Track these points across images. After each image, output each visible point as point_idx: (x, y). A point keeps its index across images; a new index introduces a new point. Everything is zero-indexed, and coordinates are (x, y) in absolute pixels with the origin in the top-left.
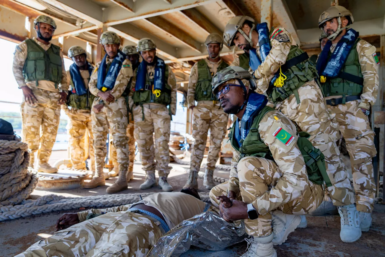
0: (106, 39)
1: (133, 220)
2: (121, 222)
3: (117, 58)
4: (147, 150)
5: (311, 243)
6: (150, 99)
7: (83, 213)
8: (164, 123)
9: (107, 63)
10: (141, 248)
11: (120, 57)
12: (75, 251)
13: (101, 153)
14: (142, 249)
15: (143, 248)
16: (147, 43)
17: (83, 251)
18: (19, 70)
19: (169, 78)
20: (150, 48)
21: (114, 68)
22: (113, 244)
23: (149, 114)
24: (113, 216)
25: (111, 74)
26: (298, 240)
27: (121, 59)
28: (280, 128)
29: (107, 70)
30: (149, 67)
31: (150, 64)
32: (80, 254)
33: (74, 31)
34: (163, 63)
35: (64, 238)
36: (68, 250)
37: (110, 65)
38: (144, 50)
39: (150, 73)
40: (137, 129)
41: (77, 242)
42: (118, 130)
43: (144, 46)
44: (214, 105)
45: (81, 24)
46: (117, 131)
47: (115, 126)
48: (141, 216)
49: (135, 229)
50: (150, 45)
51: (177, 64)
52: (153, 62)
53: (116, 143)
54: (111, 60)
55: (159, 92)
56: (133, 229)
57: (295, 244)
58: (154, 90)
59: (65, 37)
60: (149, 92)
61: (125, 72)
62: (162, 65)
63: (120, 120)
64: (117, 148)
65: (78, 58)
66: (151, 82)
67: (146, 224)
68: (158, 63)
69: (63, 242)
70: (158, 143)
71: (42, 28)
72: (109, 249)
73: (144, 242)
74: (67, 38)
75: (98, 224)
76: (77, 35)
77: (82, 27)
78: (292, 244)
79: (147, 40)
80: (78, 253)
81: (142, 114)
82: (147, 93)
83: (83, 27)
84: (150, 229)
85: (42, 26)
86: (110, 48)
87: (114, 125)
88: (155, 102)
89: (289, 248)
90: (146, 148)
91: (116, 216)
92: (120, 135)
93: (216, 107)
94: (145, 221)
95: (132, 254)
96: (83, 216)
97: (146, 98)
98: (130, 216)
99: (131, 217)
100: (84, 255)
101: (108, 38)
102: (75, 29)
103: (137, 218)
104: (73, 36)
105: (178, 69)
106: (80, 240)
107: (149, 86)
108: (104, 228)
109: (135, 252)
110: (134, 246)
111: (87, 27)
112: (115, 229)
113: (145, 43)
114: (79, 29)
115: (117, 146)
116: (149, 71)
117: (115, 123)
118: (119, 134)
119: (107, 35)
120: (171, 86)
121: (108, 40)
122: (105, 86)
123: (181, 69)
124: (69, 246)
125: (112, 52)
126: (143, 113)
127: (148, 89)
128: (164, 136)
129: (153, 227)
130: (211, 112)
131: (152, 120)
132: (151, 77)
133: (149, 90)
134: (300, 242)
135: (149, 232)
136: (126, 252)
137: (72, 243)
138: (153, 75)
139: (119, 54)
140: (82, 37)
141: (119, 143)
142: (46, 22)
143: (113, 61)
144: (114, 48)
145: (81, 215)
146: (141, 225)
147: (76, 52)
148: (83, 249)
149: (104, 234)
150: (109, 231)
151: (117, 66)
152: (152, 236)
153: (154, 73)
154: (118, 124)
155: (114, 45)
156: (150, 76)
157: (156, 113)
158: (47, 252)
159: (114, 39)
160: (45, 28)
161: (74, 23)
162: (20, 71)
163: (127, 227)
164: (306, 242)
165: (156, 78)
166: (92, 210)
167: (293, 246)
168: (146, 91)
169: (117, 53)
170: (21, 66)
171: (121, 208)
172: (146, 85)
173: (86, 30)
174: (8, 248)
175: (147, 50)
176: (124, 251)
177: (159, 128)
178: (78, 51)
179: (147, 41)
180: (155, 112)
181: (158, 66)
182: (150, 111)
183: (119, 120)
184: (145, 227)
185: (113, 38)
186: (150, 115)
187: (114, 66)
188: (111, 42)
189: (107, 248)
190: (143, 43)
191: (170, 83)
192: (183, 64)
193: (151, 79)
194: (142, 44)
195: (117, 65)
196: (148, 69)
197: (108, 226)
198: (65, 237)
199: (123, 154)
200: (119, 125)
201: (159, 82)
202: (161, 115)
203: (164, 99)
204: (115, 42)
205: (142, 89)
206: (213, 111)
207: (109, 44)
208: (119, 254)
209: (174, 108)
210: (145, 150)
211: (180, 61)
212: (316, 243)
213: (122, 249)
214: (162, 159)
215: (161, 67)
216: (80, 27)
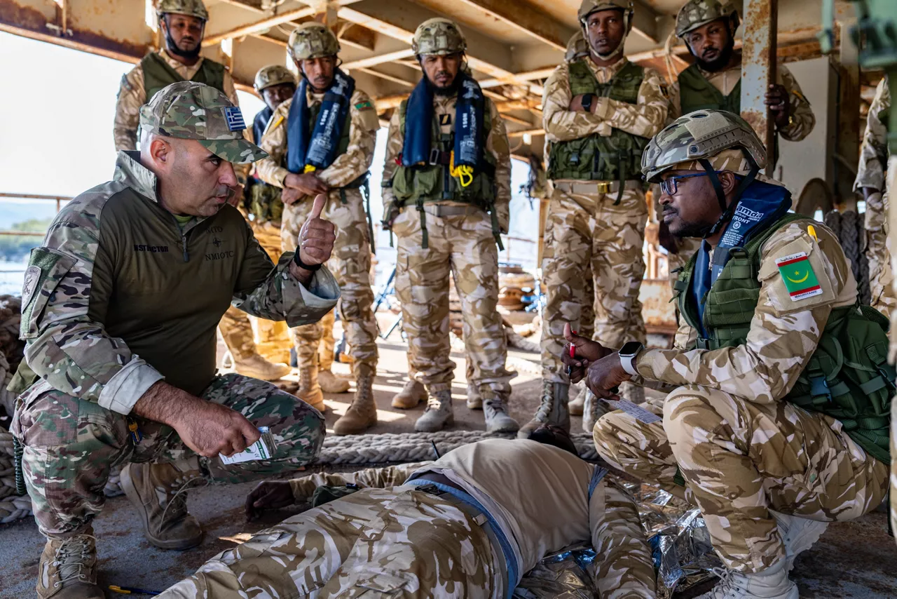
0: (306, 47)
1: (422, 511)
2: (396, 514)
3: (334, 90)
4: (433, 332)
5: (877, 583)
6: (443, 189)
7: (303, 481)
8: (482, 251)
9: (310, 104)
10: (446, 579)
11: (341, 86)
12: (297, 577)
13: (311, 332)
14: (446, 583)
15: (449, 579)
16: (445, 33)
17: (315, 580)
18: (125, 137)
19: (492, 132)
20: (450, 48)
21: (329, 115)
22: (381, 569)
23: (441, 231)
24: (376, 498)
25: (323, 129)
26: (844, 573)
27: (344, 89)
28: (803, 254)
29: (311, 123)
30: (439, 99)
31: (441, 92)
32: (307, 585)
33: (257, 23)
34: (478, 91)
35: (273, 548)
36: (282, 574)
37: (319, 108)
38: (434, 52)
39: (442, 117)
40: (407, 274)
41: (301, 556)
42: (353, 275)
43: (436, 41)
44: (603, 199)
45: (274, 5)
46: (350, 277)
47: (347, 266)
48: (441, 503)
49: (430, 534)
50: (450, 41)
51: (515, 88)
52: (449, 87)
53: (349, 307)
54: (319, 96)
55: (468, 171)
56: (425, 535)
57: (835, 583)
58: (455, 167)
59: (237, 39)
60: (441, 169)
61: (363, 120)
62: (477, 97)
63: (358, 251)
64: (349, 321)
65: (276, 92)
66: (446, 143)
67: (452, 522)
68: (466, 90)
69: (273, 558)
70: (471, 307)
71: (175, 26)
72: (375, 580)
73: (451, 567)
74: (242, 40)
75: (343, 518)
76: (264, 32)
77: (276, 13)
78: (825, 582)
79: (445, 23)
80: (304, 583)
81: (421, 233)
82: (434, 173)
83: (279, 11)
84: (463, 533)
85: (174, 21)
86: (317, 68)
87: (344, 263)
88: (455, 197)
89: (816, 594)
90: (430, 328)
91: (384, 500)
92: (357, 289)
93: (607, 202)
94: (451, 514)
95: (424, 594)
96: (302, 488)
97: (431, 185)
98: (415, 499)
99: (418, 503)
100: (317, 587)
101: (310, 42)
102: (260, 18)
103: (432, 506)
104: (257, 36)
105: (517, 101)
106: (307, 552)
107: (440, 152)
108: (358, 527)
109: (432, 589)
110: (428, 575)
111: (288, 12)
112: (383, 531)
113: (437, 34)
114: (269, 18)
115: (350, 315)
116: (440, 110)
117: (346, 259)
118: (354, 285)
119: (307, 36)
120: (496, 155)
121: (312, 49)
122: (311, 163)
123: (523, 101)
124: (285, 566)
125: (323, 76)
126: (424, 228)
127: (438, 163)
128: (484, 285)
129: (469, 529)
130: (594, 217)
131: (450, 245)
132: (447, 129)
133: (440, 166)
134: (847, 579)
135: (461, 542)
136: (412, 588)
137: (291, 558)
138: (449, 122)
139: (338, 77)
140: (277, 36)
141: (354, 308)
142: (181, 12)
143: (323, 98)
144: (327, 65)
145: (299, 485)
146: (441, 524)
147: (274, 77)
148: (313, 574)
149: (359, 541)
150: (369, 536)
151: (335, 110)
152: (469, 550)
153: (453, 117)
154: (354, 261)
155: (325, 59)
156: (441, 124)
157: (459, 227)
158: (240, 578)
159: (325, 44)
160: (182, 25)
161: (258, 2)
162: (129, 139)
163: (410, 527)
164: (864, 580)
165: (459, 133)
166: (323, 476)
167: (828, 587)
168: (432, 167)
169: (334, 77)
170: (130, 126)
171: (389, 473)
172: (433, 150)
173: (286, 19)
174: (153, 557)
175: (441, 53)
176: (407, 588)
177: (470, 266)
178: (278, 74)
179: (444, 28)
180: (456, 224)
181: (465, 100)
182: (440, 222)
183: (354, 251)
184: (451, 530)
185: (323, 42)
186: (443, 233)
187: (330, 109)
188: (320, 53)
189: (370, 576)
190: (433, 32)
191: (494, 148)
192: (529, 87)
193: (446, 135)
194: (429, 35)
195: (335, 107)
196: (437, 105)
197: (366, 523)
198: (274, 545)
199: (365, 335)
200: (356, 262)
201: (468, 143)
202: (472, 232)
203: (480, 191)
204: (328, 51)
205: (423, 163)
206: (598, 215)
207: (315, 57)
208: (397, 592)
209: (506, 213)
210: (428, 331)
211: (521, 79)
212: (891, 584)
213: (404, 582)
214: (486, 348)
215: (472, 101)
216: (272, 13)
